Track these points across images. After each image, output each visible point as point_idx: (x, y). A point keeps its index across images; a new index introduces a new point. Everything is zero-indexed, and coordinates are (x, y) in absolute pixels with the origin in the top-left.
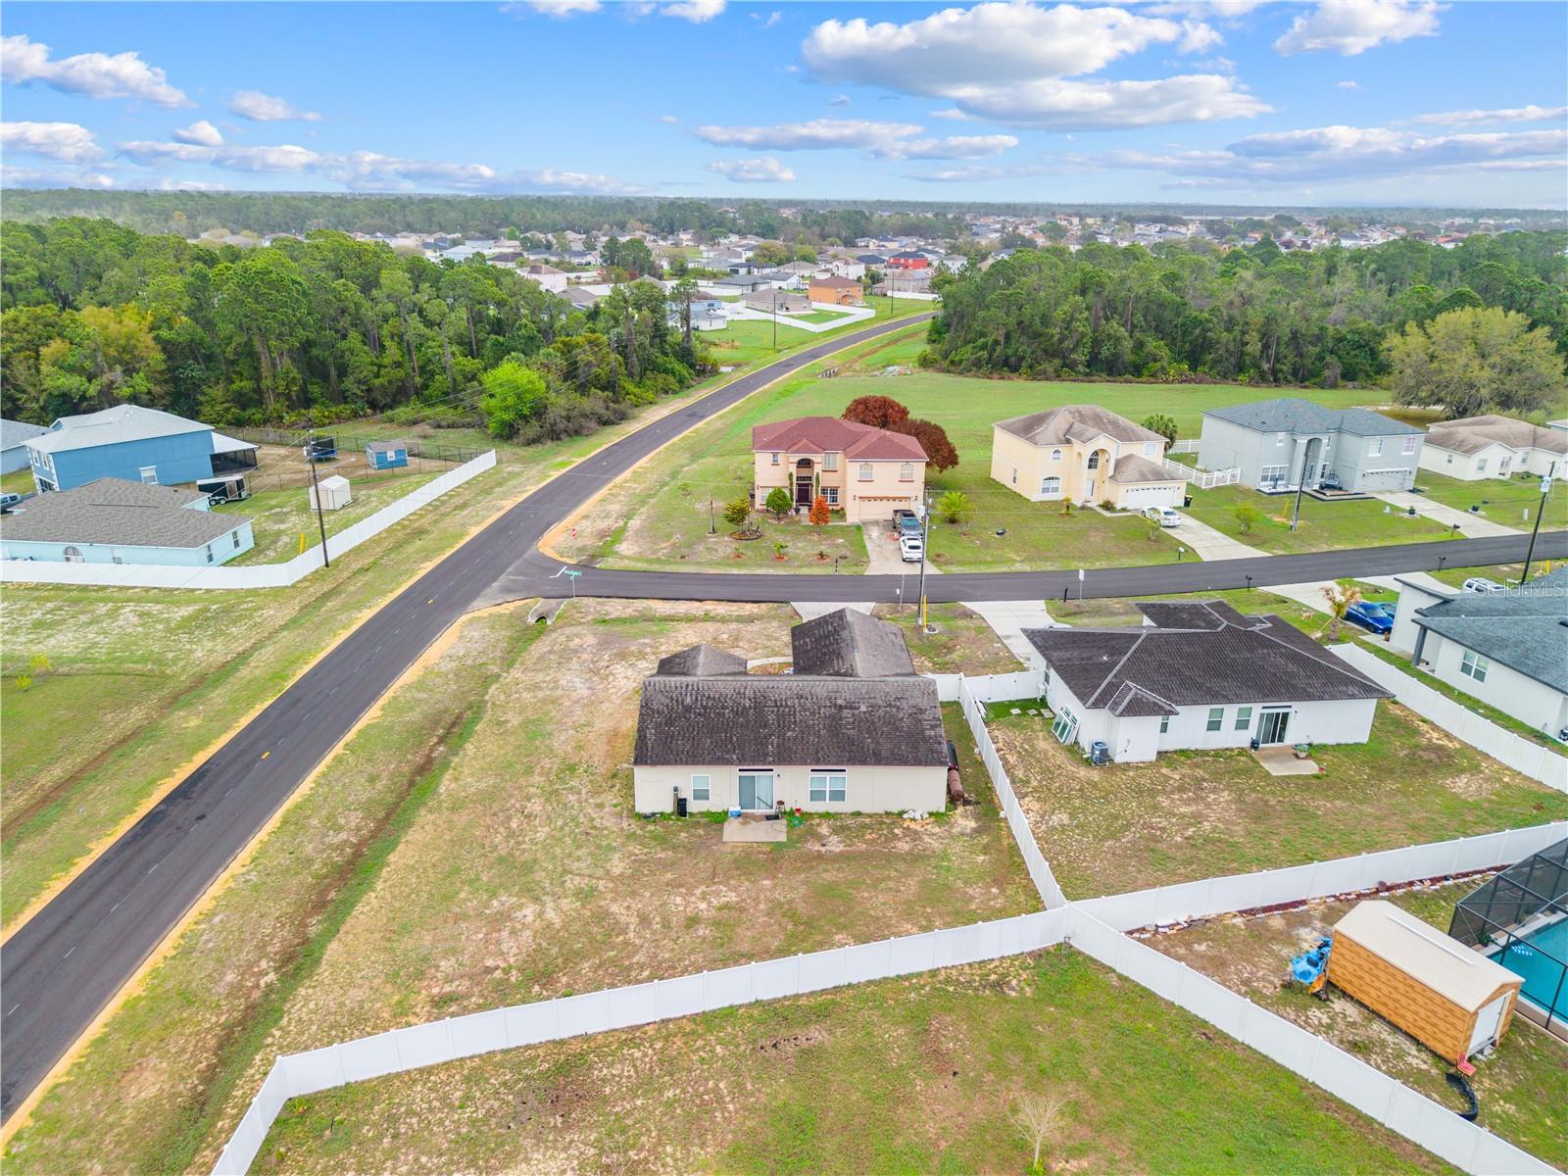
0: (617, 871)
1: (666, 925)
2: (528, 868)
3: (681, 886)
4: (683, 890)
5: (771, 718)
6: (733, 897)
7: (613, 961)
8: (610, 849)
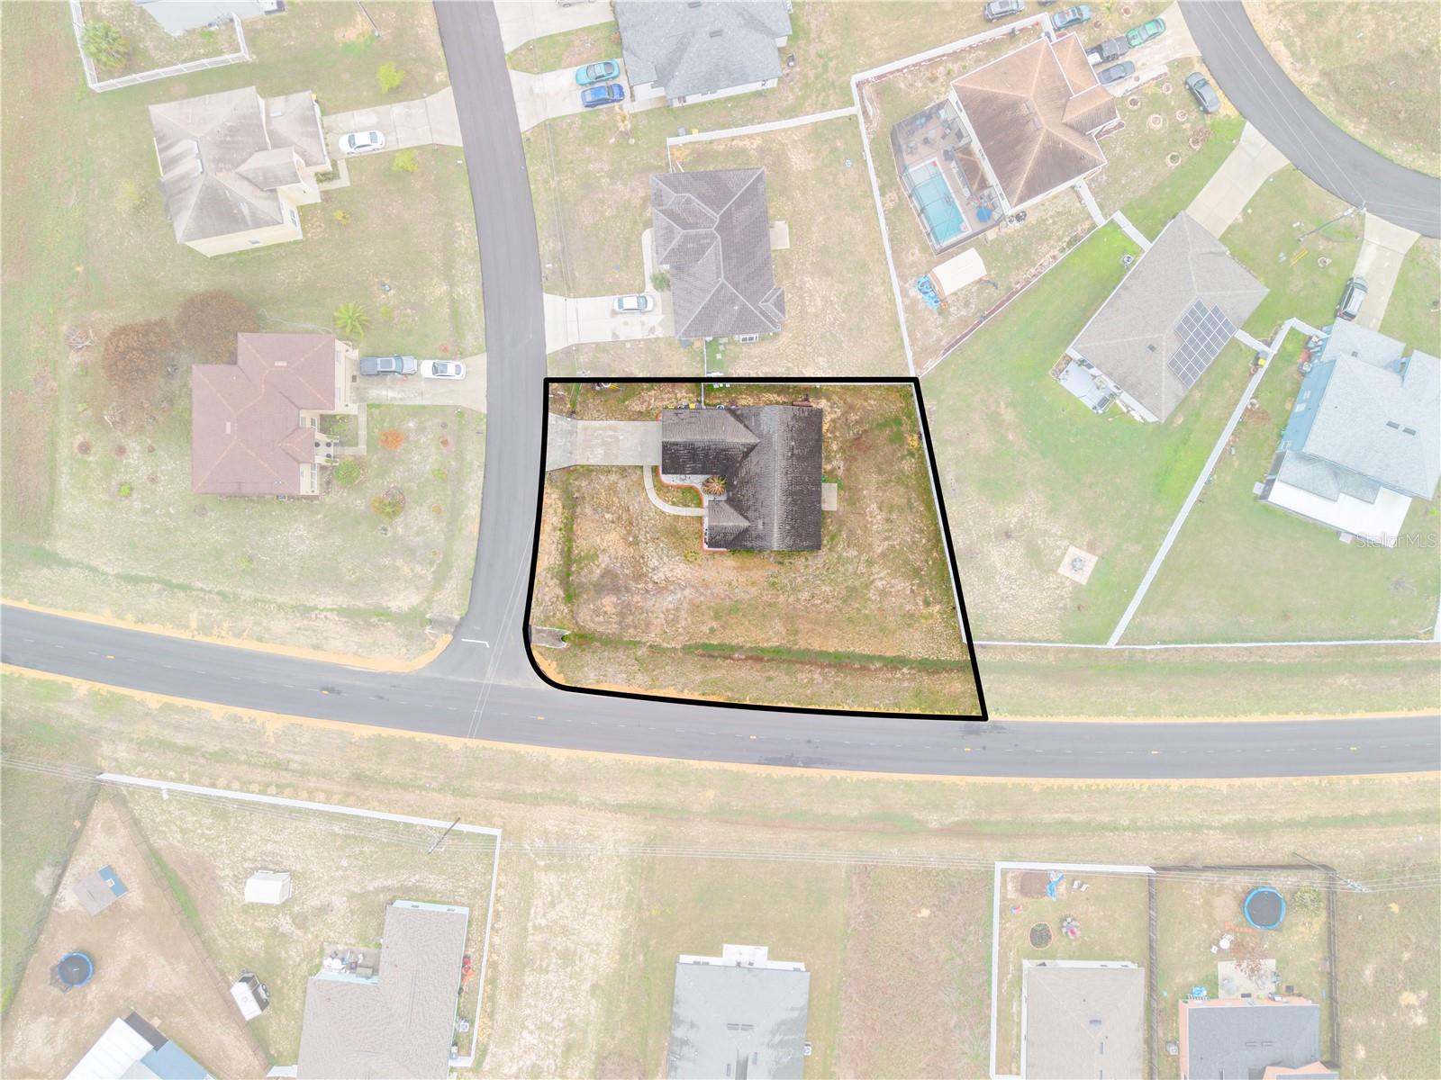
0: (855, 553)
1: (891, 530)
2: (852, 590)
3: (866, 526)
4: (869, 526)
5: (798, 488)
6: (874, 506)
7: (910, 548)
8: (840, 557)
